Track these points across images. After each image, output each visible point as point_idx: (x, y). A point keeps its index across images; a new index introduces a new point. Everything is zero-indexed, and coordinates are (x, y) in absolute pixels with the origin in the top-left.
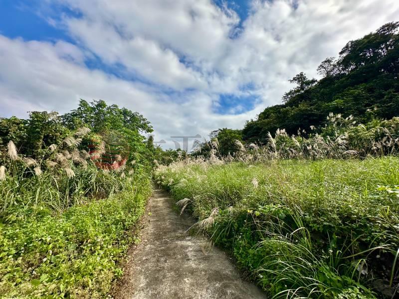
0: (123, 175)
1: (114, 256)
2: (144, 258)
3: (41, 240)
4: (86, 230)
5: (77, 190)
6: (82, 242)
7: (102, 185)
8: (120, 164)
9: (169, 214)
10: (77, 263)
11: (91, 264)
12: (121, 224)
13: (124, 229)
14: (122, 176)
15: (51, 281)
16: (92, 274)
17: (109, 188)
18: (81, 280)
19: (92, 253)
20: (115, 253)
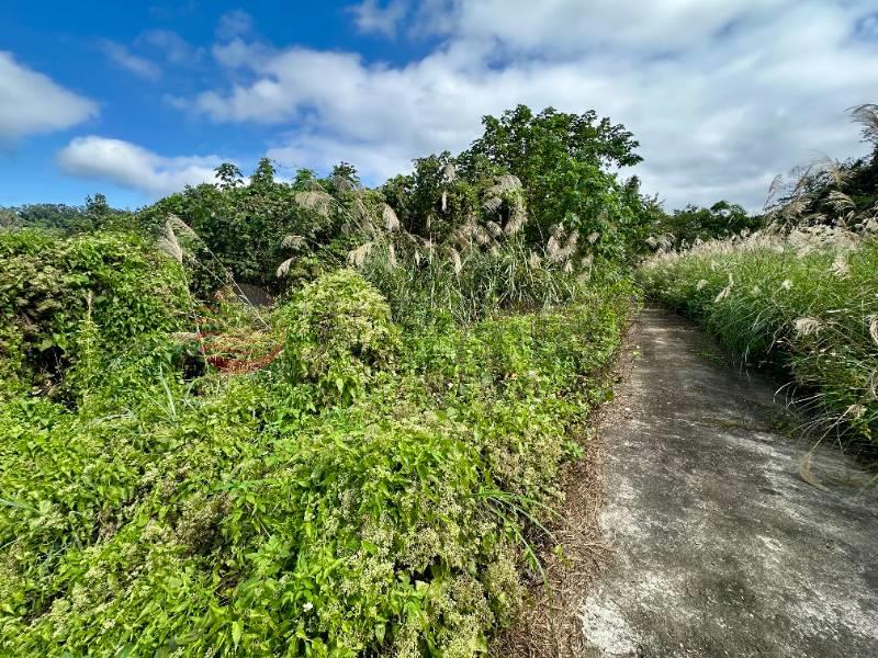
0: (569, 267)
1: (562, 418)
2: (627, 444)
3: (444, 357)
4: (508, 357)
5: (488, 295)
6: (503, 376)
7: (528, 288)
8: (563, 243)
9: (689, 366)
10: (499, 407)
11: (520, 415)
12: (570, 360)
13: (577, 372)
14: (567, 270)
15: (461, 421)
16: (522, 434)
17: (542, 295)
18: (506, 437)
19: (522, 396)
20: (563, 409)
